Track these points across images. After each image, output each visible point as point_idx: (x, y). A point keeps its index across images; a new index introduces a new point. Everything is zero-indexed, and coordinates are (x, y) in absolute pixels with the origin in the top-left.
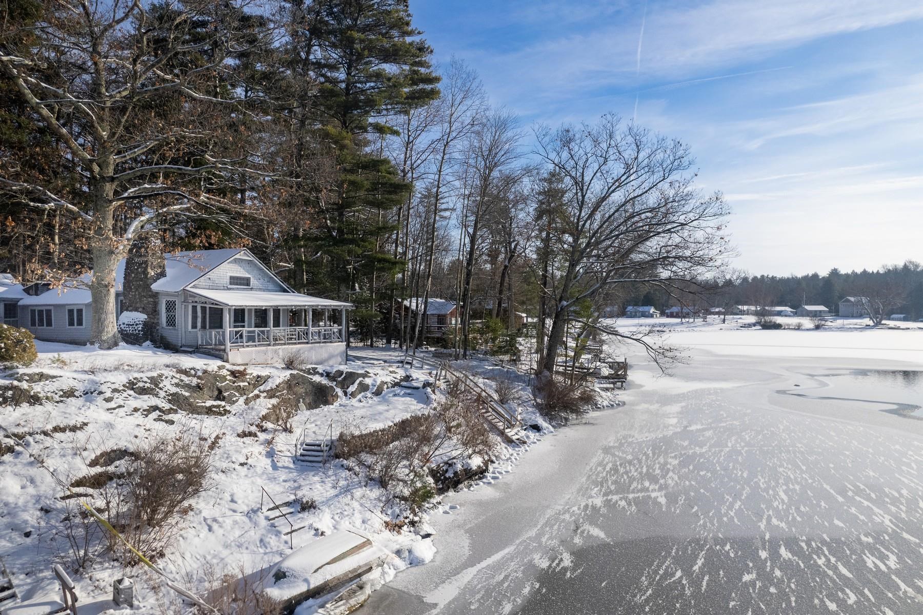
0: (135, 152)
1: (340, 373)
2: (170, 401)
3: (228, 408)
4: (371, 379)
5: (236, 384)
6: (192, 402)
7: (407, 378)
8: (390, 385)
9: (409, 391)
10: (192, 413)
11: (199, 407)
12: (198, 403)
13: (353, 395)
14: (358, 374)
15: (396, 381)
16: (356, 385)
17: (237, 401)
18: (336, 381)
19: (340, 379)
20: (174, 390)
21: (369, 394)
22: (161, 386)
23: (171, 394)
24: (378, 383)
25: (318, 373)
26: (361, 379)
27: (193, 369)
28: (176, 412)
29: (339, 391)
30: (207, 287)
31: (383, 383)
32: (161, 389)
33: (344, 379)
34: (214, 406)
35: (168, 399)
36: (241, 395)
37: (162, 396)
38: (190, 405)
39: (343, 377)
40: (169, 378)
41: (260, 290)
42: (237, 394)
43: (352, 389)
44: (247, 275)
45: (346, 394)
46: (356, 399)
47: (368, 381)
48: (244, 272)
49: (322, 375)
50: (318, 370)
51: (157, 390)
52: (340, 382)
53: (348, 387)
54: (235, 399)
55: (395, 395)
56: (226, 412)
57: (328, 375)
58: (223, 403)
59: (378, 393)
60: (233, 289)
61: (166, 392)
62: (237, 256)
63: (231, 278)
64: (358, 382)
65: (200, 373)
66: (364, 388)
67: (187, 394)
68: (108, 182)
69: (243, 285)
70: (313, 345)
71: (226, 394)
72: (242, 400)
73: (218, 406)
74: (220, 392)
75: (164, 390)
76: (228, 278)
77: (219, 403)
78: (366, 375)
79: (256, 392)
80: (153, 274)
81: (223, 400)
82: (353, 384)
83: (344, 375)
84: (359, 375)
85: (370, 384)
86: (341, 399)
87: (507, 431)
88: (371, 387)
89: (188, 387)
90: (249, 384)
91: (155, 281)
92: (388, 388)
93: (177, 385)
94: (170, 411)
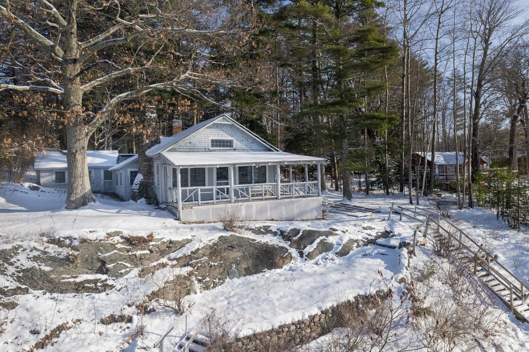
0: (99, 37)
1: (296, 231)
2: (19, 279)
3: (110, 282)
4: (337, 237)
5: (130, 253)
6: (52, 279)
7: (387, 234)
8: (361, 243)
9: (383, 250)
10: (51, 292)
11: (64, 283)
12: (63, 278)
13: (310, 256)
14: (319, 232)
15: (370, 238)
16: (315, 245)
17: (127, 273)
18: (290, 240)
19: (295, 238)
20: (29, 264)
21: (331, 255)
22: (12, 260)
23: (23, 271)
24: (345, 241)
25: (271, 232)
26: (321, 238)
27: (70, 238)
28: (26, 291)
29: (294, 252)
30: (188, 150)
31: (352, 241)
32: (11, 264)
33: (301, 238)
34: (89, 282)
35: (18, 277)
36: (136, 265)
37: (9, 273)
38: (51, 281)
39: (299, 236)
40: (28, 251)
41: (244, 150)
42: (129, 265)
43: (309, 249)
44: (229, 138)
45: (301, 254)
46: (313, 261)
47: (331, 239)
48: (227, 136)
49: (275, 234)
50: (271, 228)
51: (6, 265)
52: (295, 241)
53: (305, 247)
54: (123, 271)
55: (365, 255)
56: (106, 287)
57: (282, 234)
58: (104, 277)
59: (343, 253)
60: (215, 151)
61: (17, 267)
62: (216, 121)
63: (213, 141)
64: (318, 241)
65: (76, 243)
66: (326, 247)
67: (47, 269)
68: (70, 64)
69: (227, 146)
70: (282, 200)
71: (110, 266)
72: (136, 271)
73: (95, 281)
74: (104, 263)
75: (16, 265)
76: (210, 141)
77: (99, 276)
78: (331, 232)
79: (164, 260)
80: (147, 142)
81: (106, 273)
82: (311, 243)
83: (301, 233)
84: (320, 234)
85: (335, 243)
86: (296, 261)
87: (515, 303)
88: (335, 246)
89: (53, 260)
90: (151, 252)
91: (149, 147)
92: (358, 246)
93: (35, 259)
94: (16, 291)
